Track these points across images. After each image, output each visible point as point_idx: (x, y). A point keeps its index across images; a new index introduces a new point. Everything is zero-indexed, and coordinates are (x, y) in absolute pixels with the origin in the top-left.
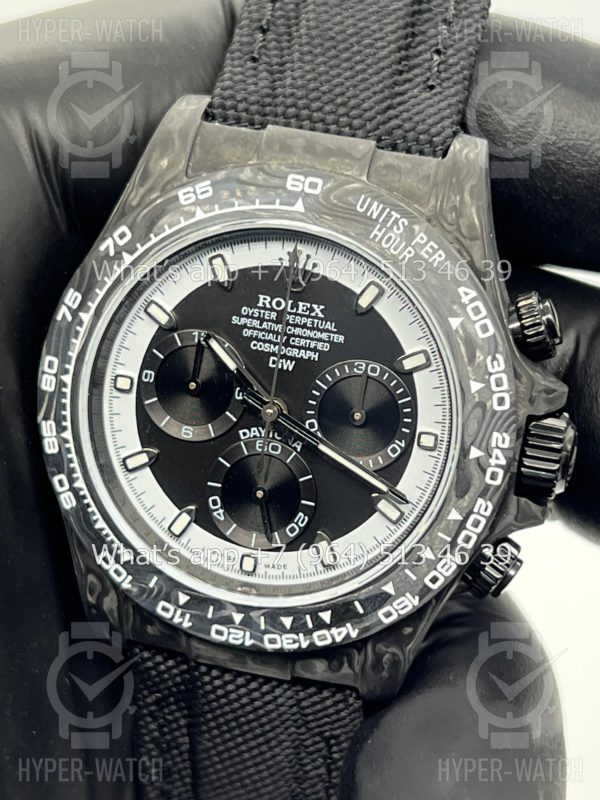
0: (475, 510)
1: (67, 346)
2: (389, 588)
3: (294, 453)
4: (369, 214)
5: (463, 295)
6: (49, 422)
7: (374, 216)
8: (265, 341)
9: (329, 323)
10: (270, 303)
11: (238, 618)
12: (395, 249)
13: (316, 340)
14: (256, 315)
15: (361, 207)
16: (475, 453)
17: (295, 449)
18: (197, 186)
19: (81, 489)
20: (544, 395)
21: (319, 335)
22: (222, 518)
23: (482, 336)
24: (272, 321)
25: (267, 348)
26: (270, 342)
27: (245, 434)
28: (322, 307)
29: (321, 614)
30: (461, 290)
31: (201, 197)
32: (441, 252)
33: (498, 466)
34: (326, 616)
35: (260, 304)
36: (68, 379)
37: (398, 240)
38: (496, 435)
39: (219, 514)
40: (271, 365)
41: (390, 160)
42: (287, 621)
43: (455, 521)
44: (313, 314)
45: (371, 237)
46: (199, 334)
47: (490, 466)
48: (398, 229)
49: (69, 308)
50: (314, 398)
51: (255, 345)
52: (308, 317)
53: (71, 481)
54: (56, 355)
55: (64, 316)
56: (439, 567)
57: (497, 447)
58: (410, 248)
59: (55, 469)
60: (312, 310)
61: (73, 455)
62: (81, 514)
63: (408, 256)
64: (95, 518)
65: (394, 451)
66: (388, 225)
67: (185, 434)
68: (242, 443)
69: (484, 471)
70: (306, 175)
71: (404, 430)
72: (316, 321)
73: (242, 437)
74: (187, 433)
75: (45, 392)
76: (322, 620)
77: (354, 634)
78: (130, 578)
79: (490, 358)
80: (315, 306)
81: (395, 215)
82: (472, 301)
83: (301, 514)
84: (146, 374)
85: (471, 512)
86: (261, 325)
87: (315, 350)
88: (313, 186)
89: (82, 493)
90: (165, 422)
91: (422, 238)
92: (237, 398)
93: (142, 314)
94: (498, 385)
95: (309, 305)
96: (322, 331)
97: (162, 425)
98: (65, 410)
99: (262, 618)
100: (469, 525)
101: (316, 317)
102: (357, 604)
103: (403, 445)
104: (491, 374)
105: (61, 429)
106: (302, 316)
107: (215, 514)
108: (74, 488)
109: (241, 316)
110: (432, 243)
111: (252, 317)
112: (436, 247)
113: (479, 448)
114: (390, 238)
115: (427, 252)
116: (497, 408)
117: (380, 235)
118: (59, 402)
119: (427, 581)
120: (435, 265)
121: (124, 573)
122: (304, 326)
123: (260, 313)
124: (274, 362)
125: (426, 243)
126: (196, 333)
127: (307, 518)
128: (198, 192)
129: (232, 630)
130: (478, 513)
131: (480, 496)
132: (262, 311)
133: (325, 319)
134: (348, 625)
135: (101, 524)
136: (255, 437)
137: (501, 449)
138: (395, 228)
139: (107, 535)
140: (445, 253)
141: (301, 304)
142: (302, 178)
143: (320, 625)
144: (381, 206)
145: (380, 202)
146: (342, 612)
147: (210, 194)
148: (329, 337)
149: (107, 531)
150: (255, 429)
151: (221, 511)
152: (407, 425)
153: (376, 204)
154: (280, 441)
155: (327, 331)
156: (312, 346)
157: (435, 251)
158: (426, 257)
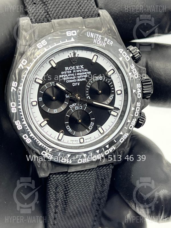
0: (137, 106)
1: (17, 98)
2: (121, 133)
3: (86, 107)
4: (91, 37)
5: (120, 51)
6: (17, 121)
7: (93, 37)
8: (70, 80)
9: (86, 69)
10: (69, 69)
11: (85, 155)
12: (101, 44)
13: (84, 75)
14: (66, 73)
15: (88, 35)
16: (134, 91)
17: (85, 106)
18: (42, 42)
19: (33, 136)
20: (143, 71)
21: (84, 73)
22: (71, 131)
23: (128, 60)
24: (70, 73)
25: (71, 81)
26: (71, 79)
27: (71, 106)
28: (83, 66)
29: (106, 146)
30: (120, 50)
31: (44, 45)
32: (111, 41)
33: (139, 93)
34: (107, 146)
35: (66, 70)
36: (20, 107)
37: (101, 41)
38: (137, 85)
39: (70, 130)
40: (73, 86)
41: (88, 21)
42: (98, 151)
43: (133, 110)
44: (81, 68)
45: (94, 43)
46: (52, 83)
47: (138, 93)
48: (100, 38)
49: (14, 87)
50: (87, 90)
51: (67, 81)
52: (80, 69)
53: (29, 135)
54: (14, 102)
55: (13, 90)
56: (132, 123)
57: (138, 88)
58: (104, 43)
59: (22, 134)
60: (80, 67)
61: (28, 128)
62: (34, 143)
63: (104, 45)
64: (38, 143)
65: (111, 98)
66: (97, 38)
67: (55, 112)
68: (71, 109)
69: (137, 95)
70: (71, 31)
71: (112, 91)
72: (82, 70)
73: (71, 107)
74: (55, 111)
75: (13, 113)
76: (107, 148)
77: (114, 148)
78: (52, 155)
79: (131, 66)
80: (81, 66)
81: (97, 35)
82: (123, 52)
83: (92, 123)
84: (40, 99)
85: (136, 107)
86: (68, 75)
87: (84, 78)
88: (74, 33)
89: (33, 137)
90: (48, 110)
91: (106, 39)
92: (67, 97)
93: (34, 83)
94: (134, 72)
95: (79, 66)
96: (84, 72)
97: (48, 111)
98: (22, 116)
99: (91, 153)
100: (136, 110)
101: (82, 69)
102: (114, 140)
103: (113, 95)
104: (132, 70)
105: (22, 121)
106: (78, 70)
107: (69, 130)
108: (30, 137)
109: (62, 75)
110: (109, 40)
111: (65, 74)
112: (110, 40)
113: (134, 89)
114: (98, 41)
115: (108, 42)
116: (136, 78)
117: (96, 41)
118: (19, 114)
119: (130, 128)
120: (111, 45)
121: (50, 155)
122: (79, 72)
123: (66, 72)
124: (74, 84)
125: (108, 40)
126: (51, 83)
127: (93, 123)
128: (43, 44)
129: (83, 159)
130: (138, 106)
131: (138, 102)
132: (67, 72)
133: (85, 69)
134: (113, 147)
135: (41, 144)
136: (74, 106)
137: (139, 88)
138: (99, 38)
139: (43, 146)
140: (113, 41)
141: (77, 66)
142: (70, 32)
143: (106, 149)
144: (93, 34)
145: (93, 32)
146: (111, 144)
147: (46, 43)
148: (87, 73)
149: (43, 145)
150: (73, 104)
151: (70, 129)
152: (113, 90)
153: (92, 33)
154: (81, 105)
155: (86, 71)
156: (83, 77)
157: (110, 42)
158: (109, 44)
